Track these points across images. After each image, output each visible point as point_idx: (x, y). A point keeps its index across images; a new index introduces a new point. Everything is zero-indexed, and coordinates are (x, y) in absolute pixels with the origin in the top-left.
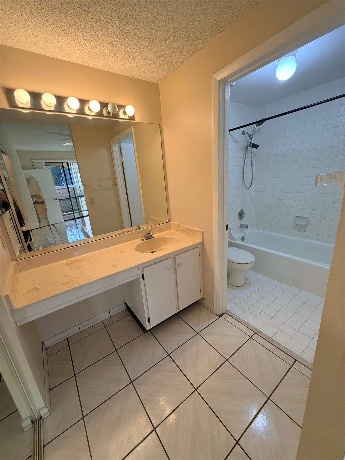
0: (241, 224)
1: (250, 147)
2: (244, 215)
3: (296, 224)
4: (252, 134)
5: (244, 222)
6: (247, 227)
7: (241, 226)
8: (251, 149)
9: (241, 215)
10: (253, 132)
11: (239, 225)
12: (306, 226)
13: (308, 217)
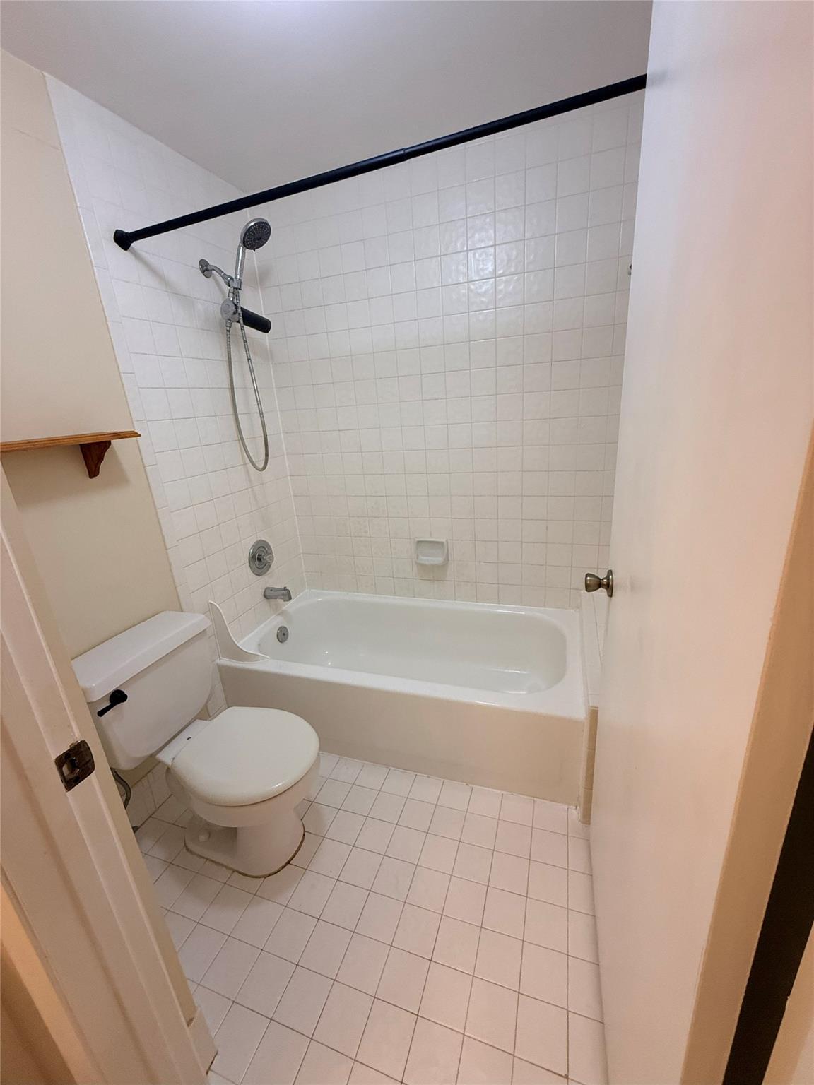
0: (266, 588)
1: (238, 322)
2: (272, 558)
3: (422, 565)
4: (236, 275)
5: (274, 578)
6: (287, 595)
7: (269, 595)
8: (242, 329)
9: (260, 559)
10: (236, 269)
11: (261, 591)
12: (443, 567)
13: (444, 540)
